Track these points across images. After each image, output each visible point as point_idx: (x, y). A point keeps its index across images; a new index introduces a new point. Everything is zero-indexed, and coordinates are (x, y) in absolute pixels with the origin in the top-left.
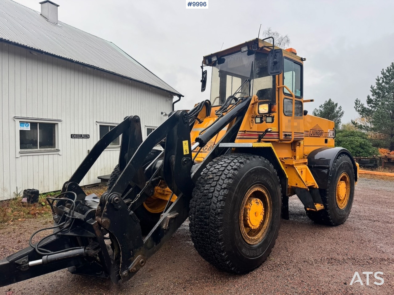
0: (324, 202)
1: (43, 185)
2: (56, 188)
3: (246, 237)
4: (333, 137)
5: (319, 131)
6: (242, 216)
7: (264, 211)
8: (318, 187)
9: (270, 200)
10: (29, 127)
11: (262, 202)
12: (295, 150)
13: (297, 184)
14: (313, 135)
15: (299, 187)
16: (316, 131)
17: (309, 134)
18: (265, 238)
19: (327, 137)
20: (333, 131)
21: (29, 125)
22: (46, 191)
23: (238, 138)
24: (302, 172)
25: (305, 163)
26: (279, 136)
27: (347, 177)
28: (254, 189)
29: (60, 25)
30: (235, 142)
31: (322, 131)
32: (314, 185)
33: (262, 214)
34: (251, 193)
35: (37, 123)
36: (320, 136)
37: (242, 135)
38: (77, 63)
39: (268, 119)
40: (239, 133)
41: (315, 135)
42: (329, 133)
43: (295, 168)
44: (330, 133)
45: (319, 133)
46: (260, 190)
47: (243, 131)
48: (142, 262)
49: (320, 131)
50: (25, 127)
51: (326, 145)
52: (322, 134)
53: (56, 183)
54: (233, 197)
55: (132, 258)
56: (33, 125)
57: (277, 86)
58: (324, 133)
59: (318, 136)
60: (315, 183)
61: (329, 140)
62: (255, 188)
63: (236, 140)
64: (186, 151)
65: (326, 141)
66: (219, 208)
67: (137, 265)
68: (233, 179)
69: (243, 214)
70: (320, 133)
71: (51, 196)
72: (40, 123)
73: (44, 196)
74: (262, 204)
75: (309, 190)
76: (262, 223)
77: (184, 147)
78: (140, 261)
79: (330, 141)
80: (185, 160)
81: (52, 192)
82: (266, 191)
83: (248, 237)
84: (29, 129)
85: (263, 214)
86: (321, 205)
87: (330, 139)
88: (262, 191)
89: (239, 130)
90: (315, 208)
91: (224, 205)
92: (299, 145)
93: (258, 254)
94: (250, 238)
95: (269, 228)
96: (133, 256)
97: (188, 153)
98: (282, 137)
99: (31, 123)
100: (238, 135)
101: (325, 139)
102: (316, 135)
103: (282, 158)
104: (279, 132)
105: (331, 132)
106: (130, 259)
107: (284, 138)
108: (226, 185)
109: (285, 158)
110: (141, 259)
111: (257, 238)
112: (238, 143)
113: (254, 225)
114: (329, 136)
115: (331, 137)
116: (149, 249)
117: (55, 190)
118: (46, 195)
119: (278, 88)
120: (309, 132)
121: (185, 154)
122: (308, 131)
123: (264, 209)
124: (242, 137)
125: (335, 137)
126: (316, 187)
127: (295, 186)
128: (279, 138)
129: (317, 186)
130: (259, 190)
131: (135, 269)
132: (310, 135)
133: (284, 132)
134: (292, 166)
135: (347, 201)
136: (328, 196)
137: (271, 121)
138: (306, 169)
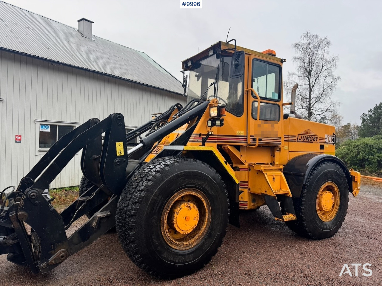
0: (297, 212)
1: (60, 181)
2: (72, 184)
3: (171, 241)
4: (332, 143)
5: (310, 136)
6: (165, 219)
7: (199, 216)
8: (291, 196)
9: (208, 205)
10: (49, 129)
11: (196, 207)
12: (273, 156)
13: (266, 191)
14: (302, 140)
15: (268, 194)
16: (306, 136)
17: (296, 139)
18: (200, 244)
19: (324, 143)
20: (333, 136)
21: (49, 127)
22: (62, 186)
23: (190, 141)
24: (274, 179)
25: (280, 170)
26: (247, 140)
27: (334, 186)
28: (185, 193)
29: (94, 39)
30: (187, 145)
31: (316, 137)
32: (288, 194)
33: (196, 220)
34: (180, 196)
35: (56, 126)
36: (312, 141)
37: (196, 138)
38: (94, 72)
39: (217, 122)
40: (192, 136)
41: (305, 141)
42: (326, 138)
43: (264, 174)
44: (328, 138)
45: (311, 138)
46: (194, 194)
47: (196, 134)
48: (63, 256)
49: (313, 137)
50: (45, 129)
51: (322, 151)
52: (316, 139)
53: (72, 180)
54: (151, 200)
55: (52, 251)
56: (53, 127)
57: (246, 89)
58: (318, 139)
59: (309, 141)
60: (288, 191)
61: (326, 146)
62: (187, 192)
63: (188, 142)
64: (120, 152)
65: (322, 147)
66: (133, 210)
67: (57, 259)
68: (152, 182)
69: (166, 218)
70: (313, 138)
71: (66, 190)
72: (59, 126)
73: (59, 190)
74: (197, 209)
75: (276, 198)
76: (197, 229)
77: (117, 148)
78: (60, 254)
79: (328, 147)
80: (118, 161)
81: (67, 187)
82: (202, 195)
83: (173, 242)
84: (49, 131)
85: (198, 219)
86: (294, 216)
87: (328, 145)
88: (197, 195)
89: (193, 133)
90: (282, 218)
91: (138, 208)
92: (279, 150)
93: (186, 261)
94: (177, 243)
95: (206, 235)
96: (54, 249)
97: (123, 154)
98: (250, 141)
99: (51, 126)
100: (191, 138)
101: (321, 145)
102: (307, 141)
103: (254, 163)
104: (247, 136)
105: (330, 137)
106: (50, 252)
107: (252, 142)
108: (144, 187)
109: (257, 164)
110: (62, 253)
111: (187, 243)
112: (190, 146)
113: (183, 230)
114: (327, 142)
115: (329, 143)
116: (75, 244)
117: (70, 186)
118: (61, 190)
119: (246, 91)
120: (297, 137)
121: (118, 154)
122: (295, 136)
123: (199, 214)
124: (196, 140)
125: (335, 143)
126: (290, 196)
127: (264, 193)
128: (247, 143)
129: (290, 194)
130: (191, 194)
131: (53, 262)
132: (298, 140)
133: (251, 136)
134: (261, 172)
135: (335, 213)
136: (304, 207)
137: (219, 124)
138: (281, 175)
